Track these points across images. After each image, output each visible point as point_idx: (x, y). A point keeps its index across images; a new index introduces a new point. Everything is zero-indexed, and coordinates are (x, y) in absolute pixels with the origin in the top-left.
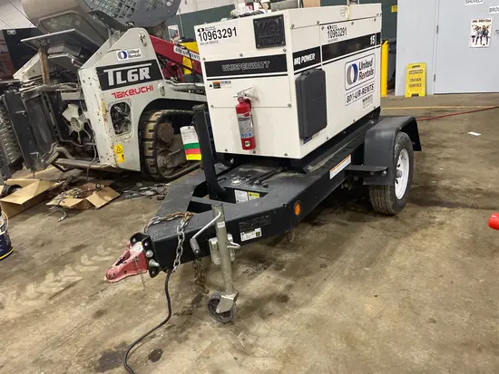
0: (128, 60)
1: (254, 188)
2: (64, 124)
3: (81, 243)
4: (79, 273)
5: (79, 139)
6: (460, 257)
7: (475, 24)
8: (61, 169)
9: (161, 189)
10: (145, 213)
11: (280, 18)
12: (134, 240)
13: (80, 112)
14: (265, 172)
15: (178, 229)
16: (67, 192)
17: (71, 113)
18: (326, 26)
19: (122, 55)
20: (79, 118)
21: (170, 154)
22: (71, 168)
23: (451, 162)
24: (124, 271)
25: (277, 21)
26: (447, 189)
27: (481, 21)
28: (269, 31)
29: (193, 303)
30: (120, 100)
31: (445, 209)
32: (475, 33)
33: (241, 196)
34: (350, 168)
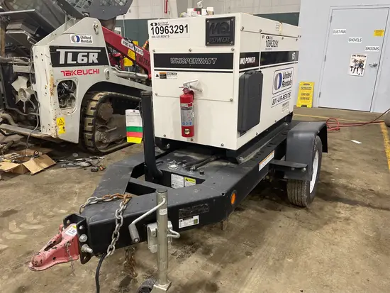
0: (80, 44)
1: (191, 173)
2: (11, 93)
3: (12, 207)
4: (6, 241)
5: (24, 108)
6: (369, 254)
7: (354, 57)
8: (4, 134)
9: (95, 162)
10: (79, 183)
11: (232, 20)
12: (68, 222)
13: (29, 84)
14: (199, 159)
15: (117, 212)
16: (6, 156)
17: (19, 84)
18: (266, 36)
19: (76, 39)
20: (27, 90)
21: (107, 131)
22: (13, 133)
23: (343, 164)
24: (53, 257)
25: (229, 22)
26: (345, 187)
27: (359, 56)
28: (220, 30)
29: (121, 286)
30: (67, 78)
31: (348, 205)
32: (353, 64)
33: (177, 181)
34: (273, 162)
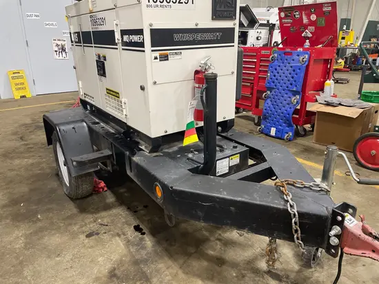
1: (229, 152)
27: (59, 40)
32: (56, 49)
33: (223, 165)
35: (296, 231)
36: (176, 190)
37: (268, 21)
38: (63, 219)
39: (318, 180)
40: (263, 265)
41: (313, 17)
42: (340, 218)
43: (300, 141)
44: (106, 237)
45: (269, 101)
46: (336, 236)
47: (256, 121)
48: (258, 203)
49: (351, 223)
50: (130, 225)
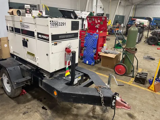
11: (78, 22)
33: (76, 81)
35: (103, 103)
36: (63, 93)
37: (82, 17)
38: (11, 108)
39: (107, 84)
40: (91, 114)
41: (99, 21)
42: (115, 97)
43: (97, 65)
44: (31, 113)
45: (85, 51)
46: (114, 103)
47: (81, 58)
48: (91, 95)
49: (118, 98)
50: (40, 107)
